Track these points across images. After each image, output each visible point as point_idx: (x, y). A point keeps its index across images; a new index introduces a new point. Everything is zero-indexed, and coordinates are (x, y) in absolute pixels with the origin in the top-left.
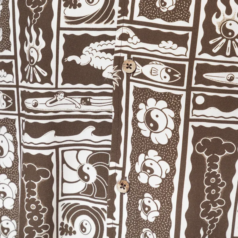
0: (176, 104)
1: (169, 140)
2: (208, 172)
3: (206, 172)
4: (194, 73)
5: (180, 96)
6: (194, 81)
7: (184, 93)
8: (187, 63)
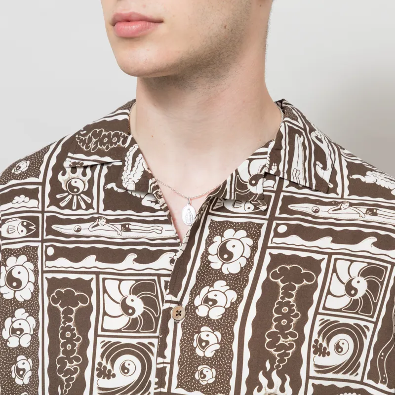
0: (257, 233)
1: (241, 268)
2: (280, 300)
3: (278, 301)
4: (280, 204)
5: (262, 225)
6: (278, 211)
7: (266, 222)
8: (273, 195)
